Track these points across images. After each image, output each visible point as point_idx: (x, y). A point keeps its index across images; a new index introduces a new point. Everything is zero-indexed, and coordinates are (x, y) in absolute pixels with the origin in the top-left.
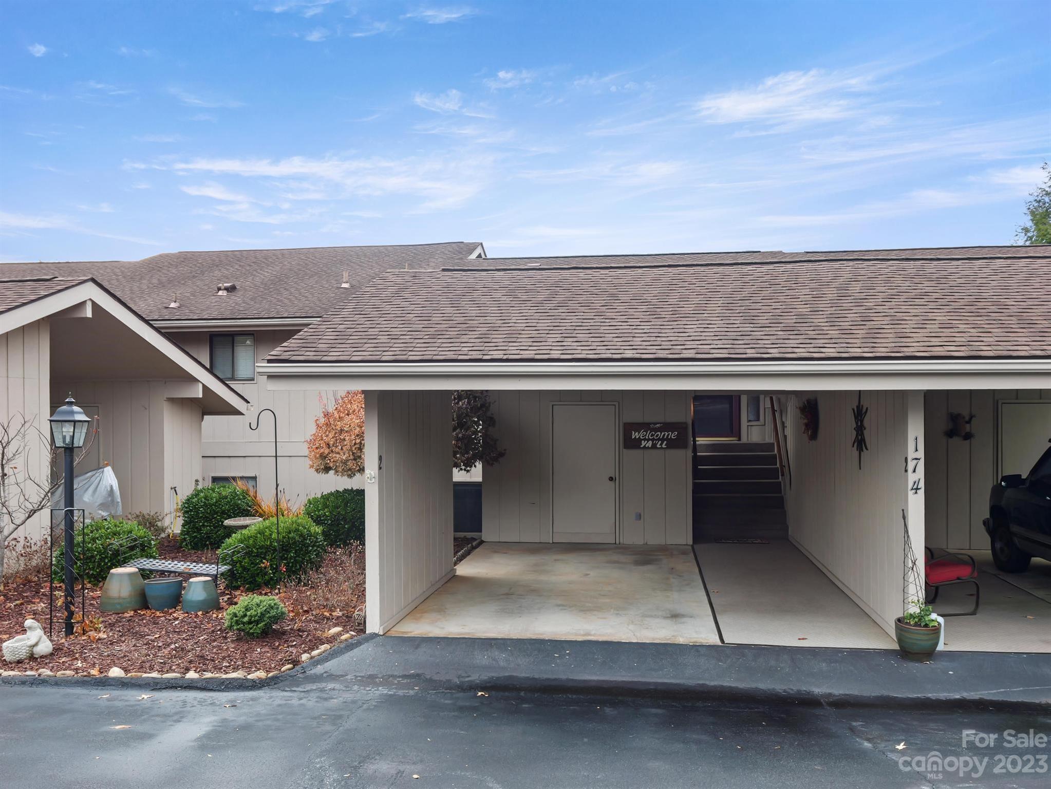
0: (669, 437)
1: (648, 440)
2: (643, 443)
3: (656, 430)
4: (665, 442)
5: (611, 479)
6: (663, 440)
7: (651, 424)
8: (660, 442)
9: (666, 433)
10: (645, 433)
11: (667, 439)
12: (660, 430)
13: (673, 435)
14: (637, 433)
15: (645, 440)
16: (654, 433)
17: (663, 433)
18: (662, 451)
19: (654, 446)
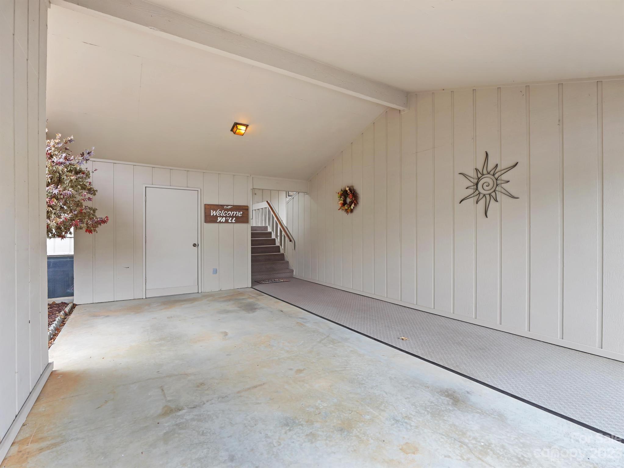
0: (237, 215)
1: (223, 217)
2: (219, 219)
3: (228, 210)
4: (234, 219)
5: (194, 245)
6: (233, 217)
7: (224, 205)
8: (231, 218)
9: (235, 212)
10: (220, 212)
11: (235, 217)
12: (231, 210)
13: (239, 214)
14: (215, 211)
15: (220, 216)
16: (226, 212)
17: (233, 212)
18: (232, 225)
19: (227, 221)
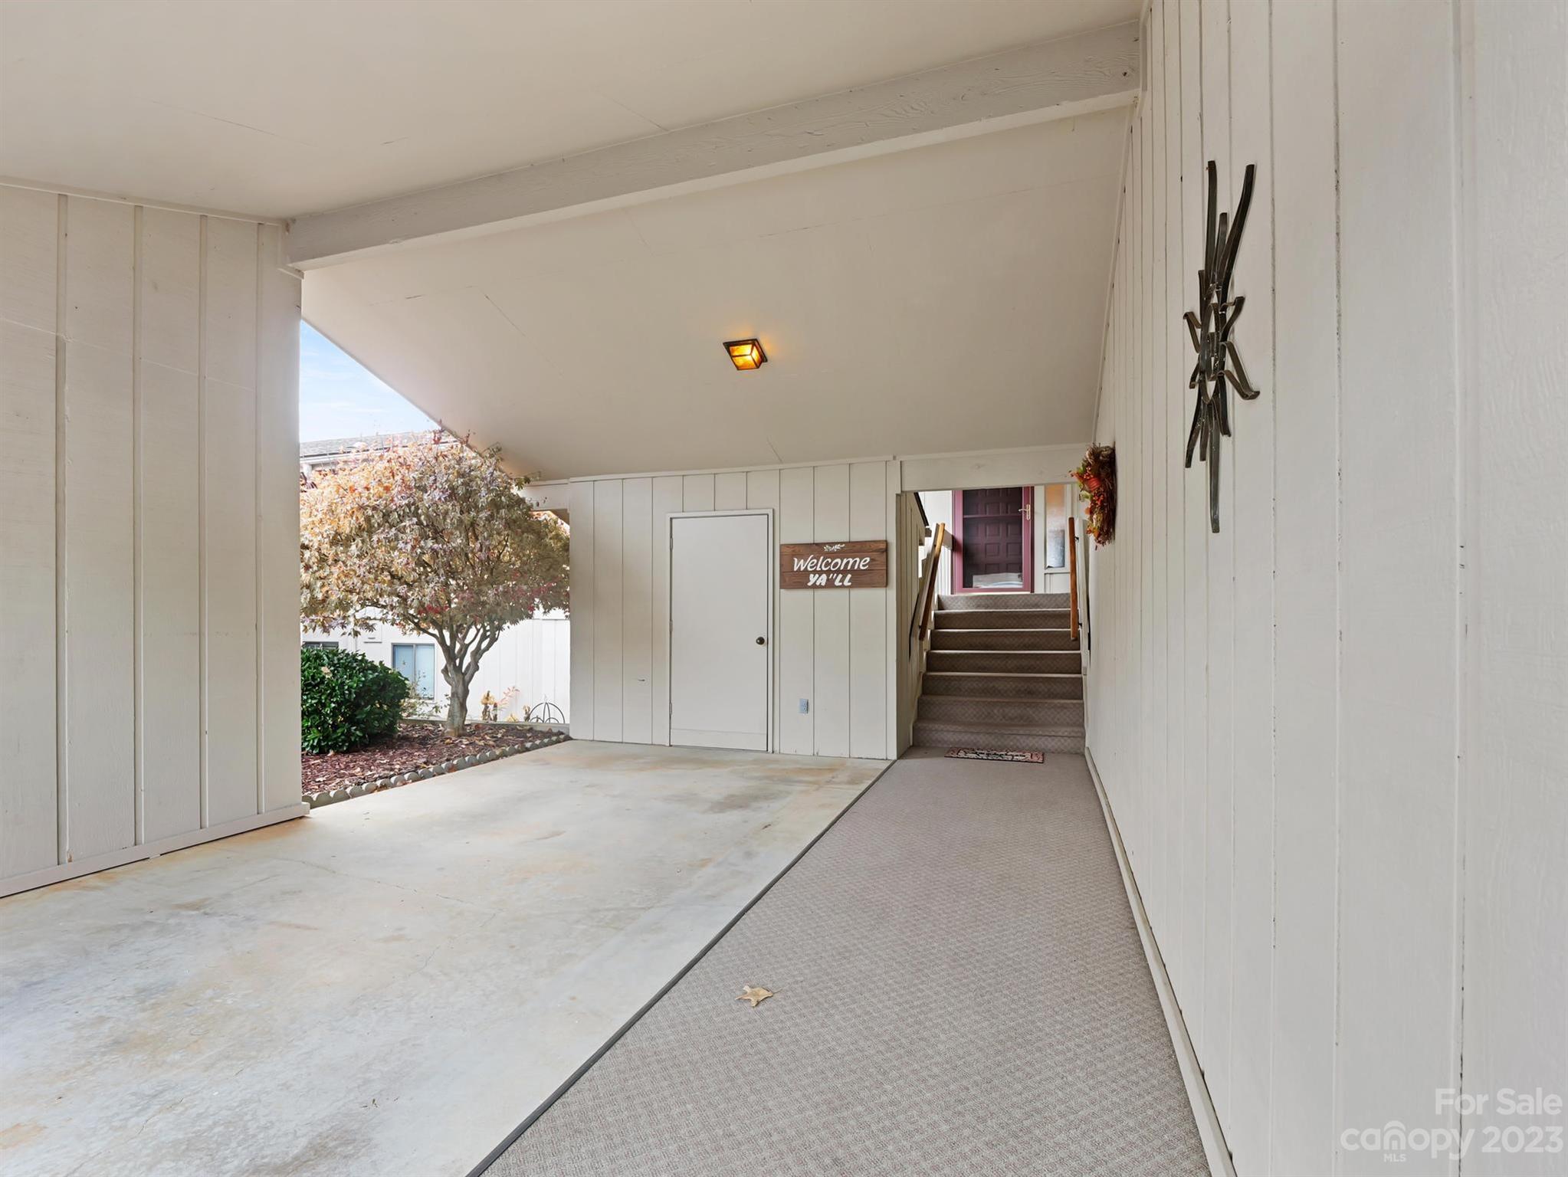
0: (856, 567)
1: (821, 573)
2: (812, 579)
3: (833, 555)
4: (849, 576)
5: (761, 641)
6: (845, 572)
7: (825, 544)
8: (840, 576)
9: (851, 559)
10: (815, 561)
11: (852, 571)
12: (841, 554)
13: (862, 563)
14: (802, 561)
15: (815, 572)
16: (830, 560)
17: (845, 561)
18: (846, 591)
19: (830, 584)
